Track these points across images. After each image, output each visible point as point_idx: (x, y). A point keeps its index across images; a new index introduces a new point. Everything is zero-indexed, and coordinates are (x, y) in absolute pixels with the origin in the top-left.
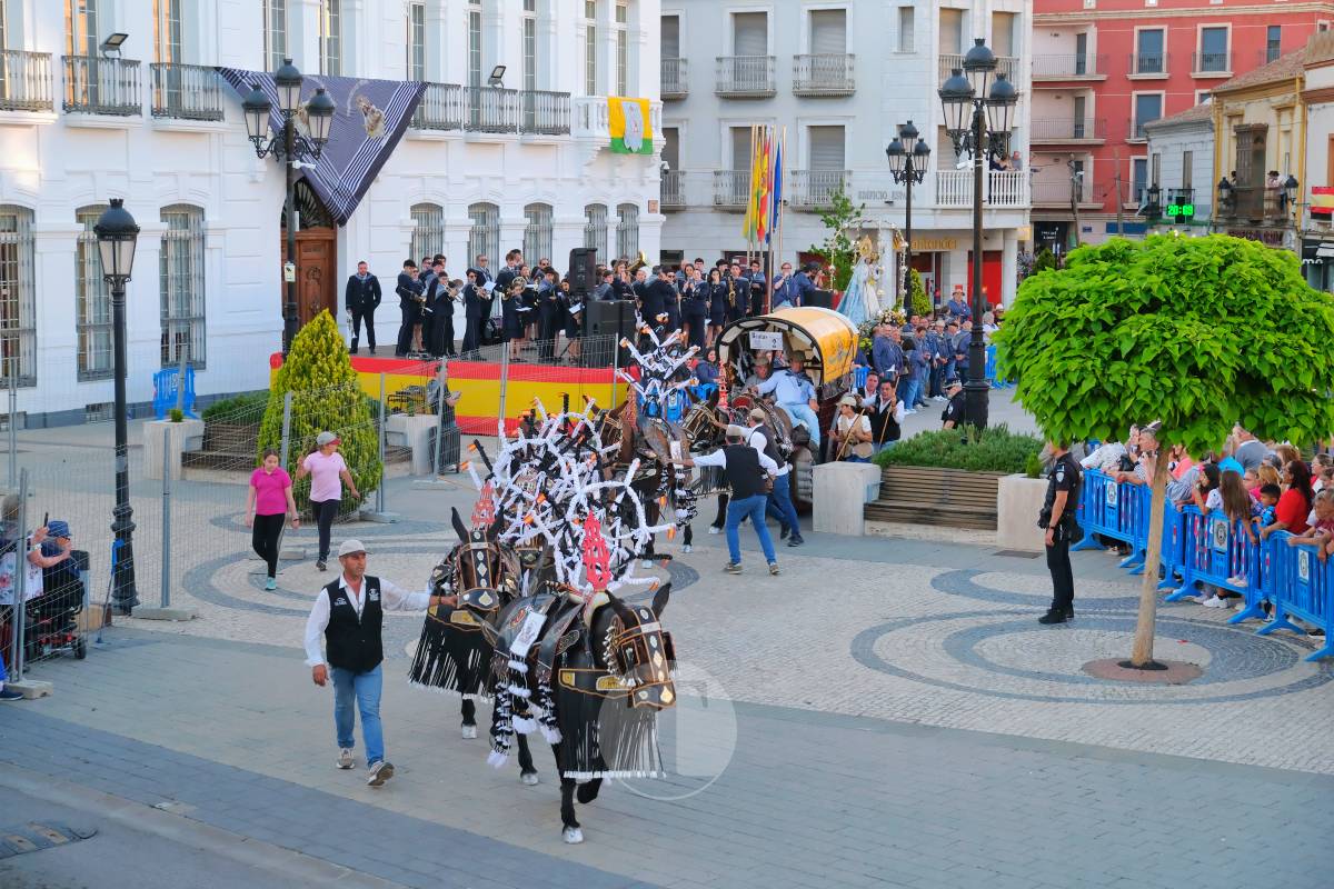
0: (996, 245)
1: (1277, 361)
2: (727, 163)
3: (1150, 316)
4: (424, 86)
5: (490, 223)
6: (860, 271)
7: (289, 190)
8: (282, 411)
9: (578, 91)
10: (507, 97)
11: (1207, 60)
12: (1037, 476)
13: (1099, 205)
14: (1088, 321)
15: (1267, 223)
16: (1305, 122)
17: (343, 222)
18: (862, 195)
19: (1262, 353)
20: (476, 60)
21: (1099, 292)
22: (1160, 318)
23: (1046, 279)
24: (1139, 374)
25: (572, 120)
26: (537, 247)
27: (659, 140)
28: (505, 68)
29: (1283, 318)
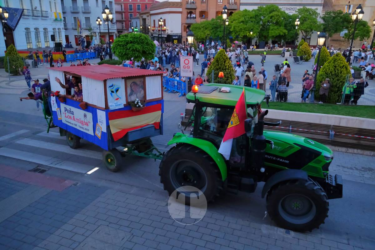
0: (112, 34)
1: (147, 49)
2: (73, 22)
3: (131, 44)
4: (23, 10)
5: (38, 31)
6: (94, 38)
7: (3, 25)
8: (7, 60)
9: (49, 11)
10: (38, 12)
11: (139, 9)
12: (119, 65)
13: (126, 29)
14: (123, 45)
15: (147, 31)
16: (150, 18)
17: (14, 30)
18: (93, 27)
19: (145, 48)
20: (32, 6)
21: (125, 41)
22: (132, 44)
23: (118, 39)
24: (130, 51)
25: (49, 15)
26: (46, 34)
27: (63, 19)
28: (37, 7)
29: (147, 44)
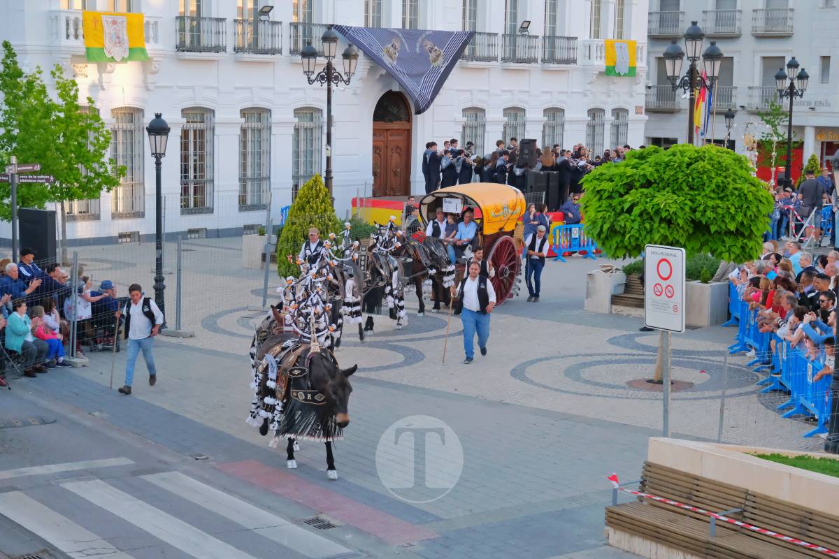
4: (474, 35)
5: (518, 119)
9: (586, 36)
10: (533, 42)
20: (514, 17)
25: (579, 55)
28: (530, 22)
